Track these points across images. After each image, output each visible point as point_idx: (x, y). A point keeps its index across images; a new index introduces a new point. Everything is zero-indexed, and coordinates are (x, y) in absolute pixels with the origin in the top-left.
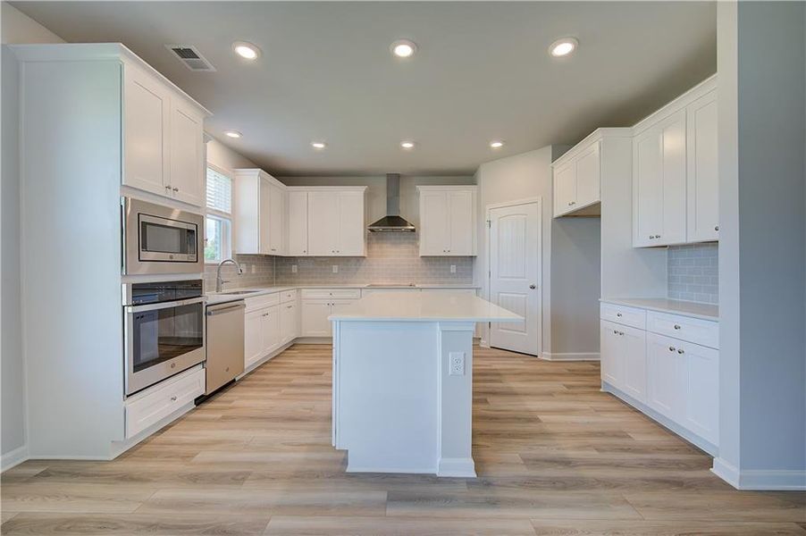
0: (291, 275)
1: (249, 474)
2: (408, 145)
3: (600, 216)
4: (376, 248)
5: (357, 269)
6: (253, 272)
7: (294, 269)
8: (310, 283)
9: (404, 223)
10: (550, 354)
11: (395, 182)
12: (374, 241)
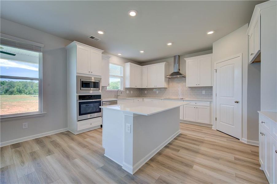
0: (145, 94)
1: (88, 146)
2: (170, 44)
3: (260, 61)
4: (171, 84)
5: (164, 92)
6: (132, 93)
7: (146, 92)
8: (150, 97)
9: (181, 74)
10: (247, 140)
11: (178, 59)
12: (170, 82)
